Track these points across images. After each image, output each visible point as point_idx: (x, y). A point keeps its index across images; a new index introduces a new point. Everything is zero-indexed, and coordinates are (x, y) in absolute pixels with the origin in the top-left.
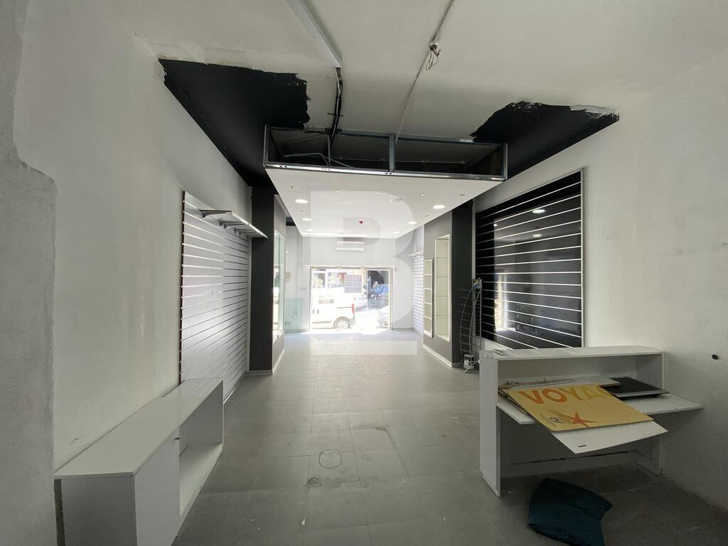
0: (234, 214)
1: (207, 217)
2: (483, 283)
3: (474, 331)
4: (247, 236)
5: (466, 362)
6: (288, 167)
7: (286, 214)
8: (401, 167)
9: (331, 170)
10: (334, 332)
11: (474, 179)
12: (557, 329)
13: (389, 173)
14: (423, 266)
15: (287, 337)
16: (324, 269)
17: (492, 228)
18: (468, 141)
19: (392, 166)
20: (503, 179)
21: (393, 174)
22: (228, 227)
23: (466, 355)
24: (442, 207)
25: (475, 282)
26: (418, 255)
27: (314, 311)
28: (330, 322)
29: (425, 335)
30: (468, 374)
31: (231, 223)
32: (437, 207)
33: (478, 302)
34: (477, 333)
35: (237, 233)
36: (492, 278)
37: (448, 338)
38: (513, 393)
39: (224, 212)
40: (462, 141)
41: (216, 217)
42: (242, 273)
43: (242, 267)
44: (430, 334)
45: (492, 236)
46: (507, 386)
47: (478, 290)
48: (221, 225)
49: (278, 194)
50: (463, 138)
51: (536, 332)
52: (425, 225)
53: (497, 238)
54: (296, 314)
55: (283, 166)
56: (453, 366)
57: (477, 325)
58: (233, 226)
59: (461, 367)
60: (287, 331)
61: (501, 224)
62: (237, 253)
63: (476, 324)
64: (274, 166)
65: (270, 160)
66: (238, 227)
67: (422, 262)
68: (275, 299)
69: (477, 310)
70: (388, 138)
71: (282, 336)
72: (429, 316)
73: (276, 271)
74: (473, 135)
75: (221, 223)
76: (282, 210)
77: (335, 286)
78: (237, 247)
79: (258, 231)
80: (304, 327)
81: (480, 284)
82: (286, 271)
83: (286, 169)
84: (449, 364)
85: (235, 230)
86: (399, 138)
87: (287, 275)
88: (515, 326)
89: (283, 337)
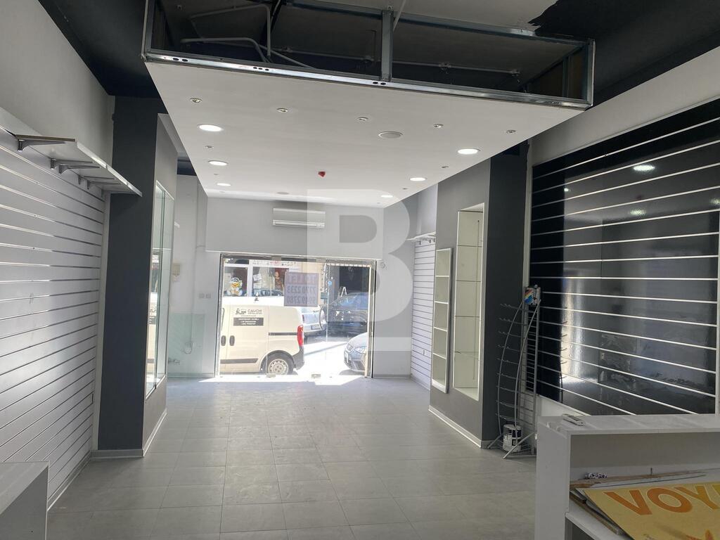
0: (80, 147)
1: (27, 149)
2: (542, 296)
3: (524, 383)
4: (103, 191)
5: (508, 439)
6: (190, 61)
7: (179, 151)
8: (401, 72)
9: (271, 70)
10: (263, 378)
11: (533, 102)
12: (671, 381)
13: (379, 83)
14: (433, 260)
15: (172, 387)
16: (244, 260)
17: (561, 194)
18: (525, 33)
19: (386, 68)
20: (585, 106)
21: (388, 84)
22: (67, 172)
23: (507, 426)
24: (473, 151)
25: (527, 291)
26: (426, 239)
27: (224, 338)
28: (255, 361)
29: (433, 389)
30: (511, 463)
31: (73, 164)
32: (465, 152)
33: (532, 330)
34: (529, 387)
35: (84, 184)
36: (559, 286)
37: (476, 395)
38: (596, 495)
39: (61, 141)
40: (516, 32)
41: (45, 149)
42: (90, 262)
43: (90, 250)
44: (442, 387)
45: (560, 209)
46: (585, 482)
47: (532, 308)
48: (52, 166)
49: (165, 111)
50: (517, 27)
51: (634, 385)
52: (440, 184)
53: (570, 214)
54: (190, 344)
55: (180, 60)
56: (484, 447)
57: (530, 370)
58: (77, 171)
59: (498, 447)
60: (171, 377)
61: (577, 189)
62: (80, 222)
63: (528, 370)
64: (163, 57)
65: (155, 46)
66: (86, 172)
67: (433, 254)
68: (152, 314)
69: (531, 343)
70: (380, 17)
71: (164, 385)
72: (443, 353)
73: (155, 259)
74: (534, 22)
75: (53, 162)
76: (173, 143)
77: (265, 293)
78: (82, 210)
79: (125, 182)
80: (205, 368)
81: (538, 295)
82: (174, 261)
83: (185, 64)
84: (476, 442)
85: (80, 178)
86: (400, 20)
87: (175, 270)
88: (596, 374)
89: (166, 388)
